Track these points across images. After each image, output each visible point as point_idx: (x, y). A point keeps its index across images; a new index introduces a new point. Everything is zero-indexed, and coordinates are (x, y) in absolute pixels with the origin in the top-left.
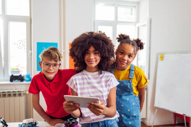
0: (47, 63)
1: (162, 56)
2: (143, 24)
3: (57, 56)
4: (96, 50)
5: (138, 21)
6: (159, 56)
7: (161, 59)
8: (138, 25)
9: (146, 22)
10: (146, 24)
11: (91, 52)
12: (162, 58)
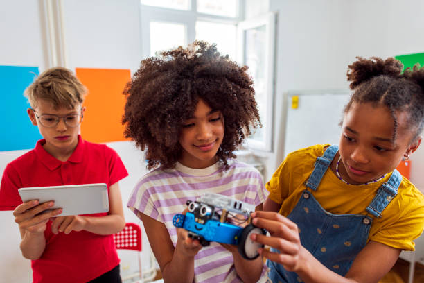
0: (50, 117)
1: (295, 99)
2: (258, 24)
3: (70, 96)
4: (214, 110)
5: (242, 16)
6: (290, 100)
7: (295, 105)
8: (243, 25)
9: (267, 21)
10: (264, 26)
11: (202, 119)
12: (296, 103)
